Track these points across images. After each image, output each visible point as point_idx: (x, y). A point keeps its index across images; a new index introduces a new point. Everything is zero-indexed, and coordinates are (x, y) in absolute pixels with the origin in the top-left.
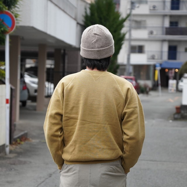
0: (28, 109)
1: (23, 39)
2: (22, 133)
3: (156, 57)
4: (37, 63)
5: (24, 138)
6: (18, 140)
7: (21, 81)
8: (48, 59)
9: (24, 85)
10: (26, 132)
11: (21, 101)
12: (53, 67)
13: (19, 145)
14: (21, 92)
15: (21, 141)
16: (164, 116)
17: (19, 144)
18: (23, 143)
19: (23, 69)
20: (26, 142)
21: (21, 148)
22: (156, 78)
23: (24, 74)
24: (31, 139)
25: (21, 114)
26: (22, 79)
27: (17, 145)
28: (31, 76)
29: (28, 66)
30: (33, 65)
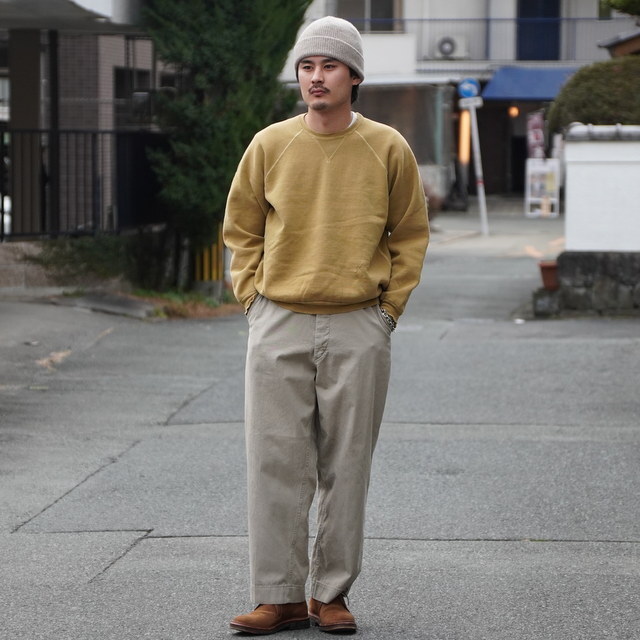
3: (460, 52)
16: (496, 307)
22: (464, 156)
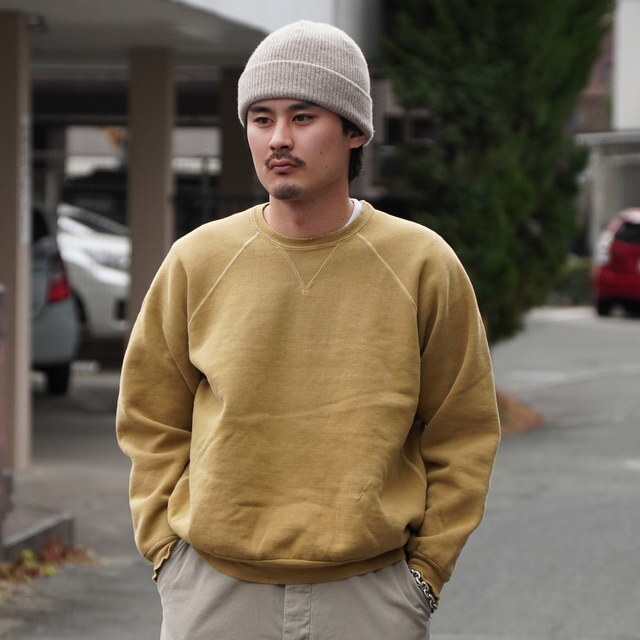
0: (79, 408)
1: (42, 26)
2: (48, 522)
4: (127, 146)
5: (57, 550)
6: (28, 554)
7: (37, 255)
8: (182, 125)
9: (58, 276)
10: (66, 515)
11: (37, 367)
12: (214, 166)
13: (29, 579)
14: (37, 319)
15: (41, 559)
17: (33, 573)
18: (50, 569)
19: (52, 189)
20: (69, 565)
21: (40, 594)
23: (56, 216)
24: (90, 553)
25: (39, 431)
26: (46, 243)
27: (20, 580)
28: (97, 228)
29: (79, 166)
30: (110, 162)
